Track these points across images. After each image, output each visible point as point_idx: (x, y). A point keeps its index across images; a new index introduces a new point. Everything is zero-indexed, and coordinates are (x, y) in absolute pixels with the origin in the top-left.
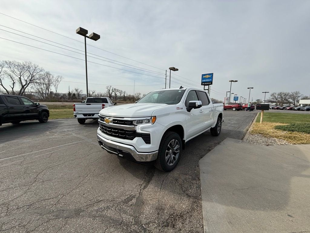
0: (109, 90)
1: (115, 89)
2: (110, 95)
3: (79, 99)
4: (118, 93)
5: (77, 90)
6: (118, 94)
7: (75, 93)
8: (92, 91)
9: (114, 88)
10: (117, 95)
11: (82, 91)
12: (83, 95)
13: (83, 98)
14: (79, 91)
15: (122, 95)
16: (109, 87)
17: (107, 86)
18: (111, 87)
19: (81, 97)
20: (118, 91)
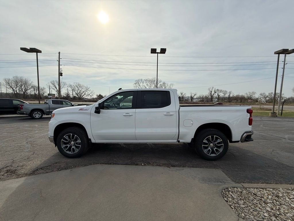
0: (211, 92)
1: (218, 90)
2: (211, 96)
3: (183, 101)
4: (221, 93)
5: (182, 94)
6: (222, 95)
7: (181, 96)
8: (194, 94)
9: (216, 89)
10: (220, 95)
11: (186, 94)
12: (186, 97)
13: (186, 100)
14: (183, 94)
15: (227, 96)
16: (212, 88)
17: (209, 87)
18: (213, 88)
19: (184, 100)
20: (221, 91)
